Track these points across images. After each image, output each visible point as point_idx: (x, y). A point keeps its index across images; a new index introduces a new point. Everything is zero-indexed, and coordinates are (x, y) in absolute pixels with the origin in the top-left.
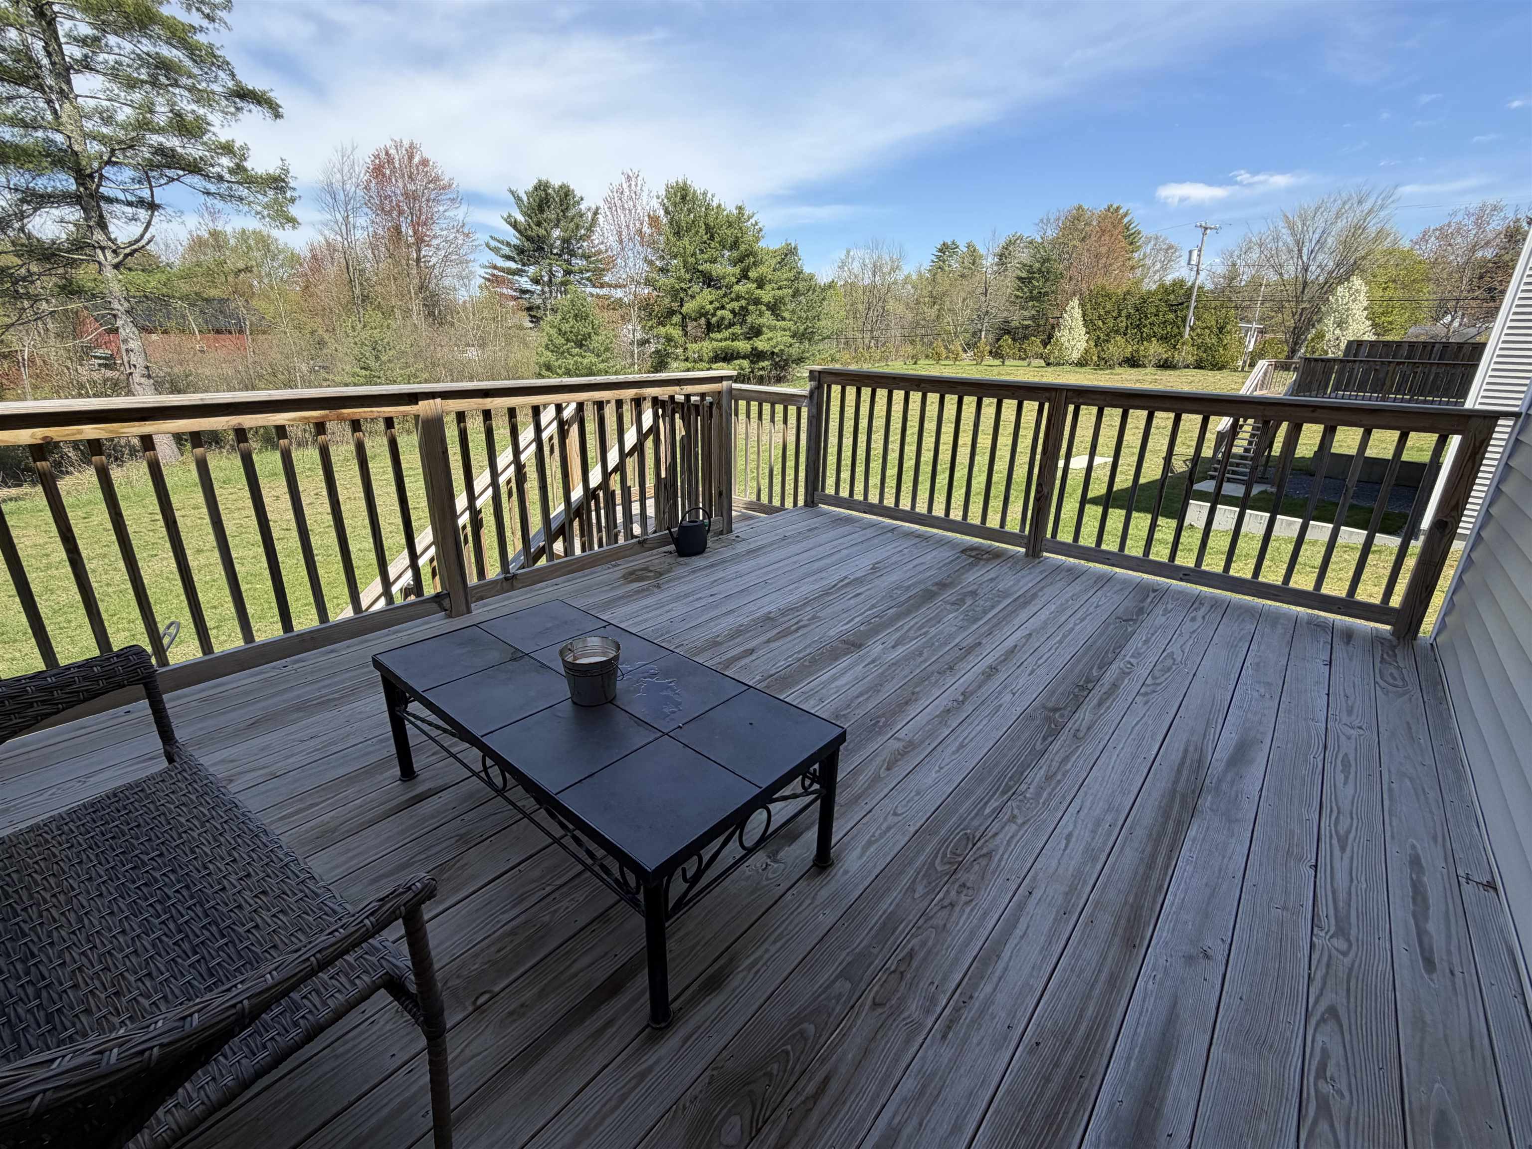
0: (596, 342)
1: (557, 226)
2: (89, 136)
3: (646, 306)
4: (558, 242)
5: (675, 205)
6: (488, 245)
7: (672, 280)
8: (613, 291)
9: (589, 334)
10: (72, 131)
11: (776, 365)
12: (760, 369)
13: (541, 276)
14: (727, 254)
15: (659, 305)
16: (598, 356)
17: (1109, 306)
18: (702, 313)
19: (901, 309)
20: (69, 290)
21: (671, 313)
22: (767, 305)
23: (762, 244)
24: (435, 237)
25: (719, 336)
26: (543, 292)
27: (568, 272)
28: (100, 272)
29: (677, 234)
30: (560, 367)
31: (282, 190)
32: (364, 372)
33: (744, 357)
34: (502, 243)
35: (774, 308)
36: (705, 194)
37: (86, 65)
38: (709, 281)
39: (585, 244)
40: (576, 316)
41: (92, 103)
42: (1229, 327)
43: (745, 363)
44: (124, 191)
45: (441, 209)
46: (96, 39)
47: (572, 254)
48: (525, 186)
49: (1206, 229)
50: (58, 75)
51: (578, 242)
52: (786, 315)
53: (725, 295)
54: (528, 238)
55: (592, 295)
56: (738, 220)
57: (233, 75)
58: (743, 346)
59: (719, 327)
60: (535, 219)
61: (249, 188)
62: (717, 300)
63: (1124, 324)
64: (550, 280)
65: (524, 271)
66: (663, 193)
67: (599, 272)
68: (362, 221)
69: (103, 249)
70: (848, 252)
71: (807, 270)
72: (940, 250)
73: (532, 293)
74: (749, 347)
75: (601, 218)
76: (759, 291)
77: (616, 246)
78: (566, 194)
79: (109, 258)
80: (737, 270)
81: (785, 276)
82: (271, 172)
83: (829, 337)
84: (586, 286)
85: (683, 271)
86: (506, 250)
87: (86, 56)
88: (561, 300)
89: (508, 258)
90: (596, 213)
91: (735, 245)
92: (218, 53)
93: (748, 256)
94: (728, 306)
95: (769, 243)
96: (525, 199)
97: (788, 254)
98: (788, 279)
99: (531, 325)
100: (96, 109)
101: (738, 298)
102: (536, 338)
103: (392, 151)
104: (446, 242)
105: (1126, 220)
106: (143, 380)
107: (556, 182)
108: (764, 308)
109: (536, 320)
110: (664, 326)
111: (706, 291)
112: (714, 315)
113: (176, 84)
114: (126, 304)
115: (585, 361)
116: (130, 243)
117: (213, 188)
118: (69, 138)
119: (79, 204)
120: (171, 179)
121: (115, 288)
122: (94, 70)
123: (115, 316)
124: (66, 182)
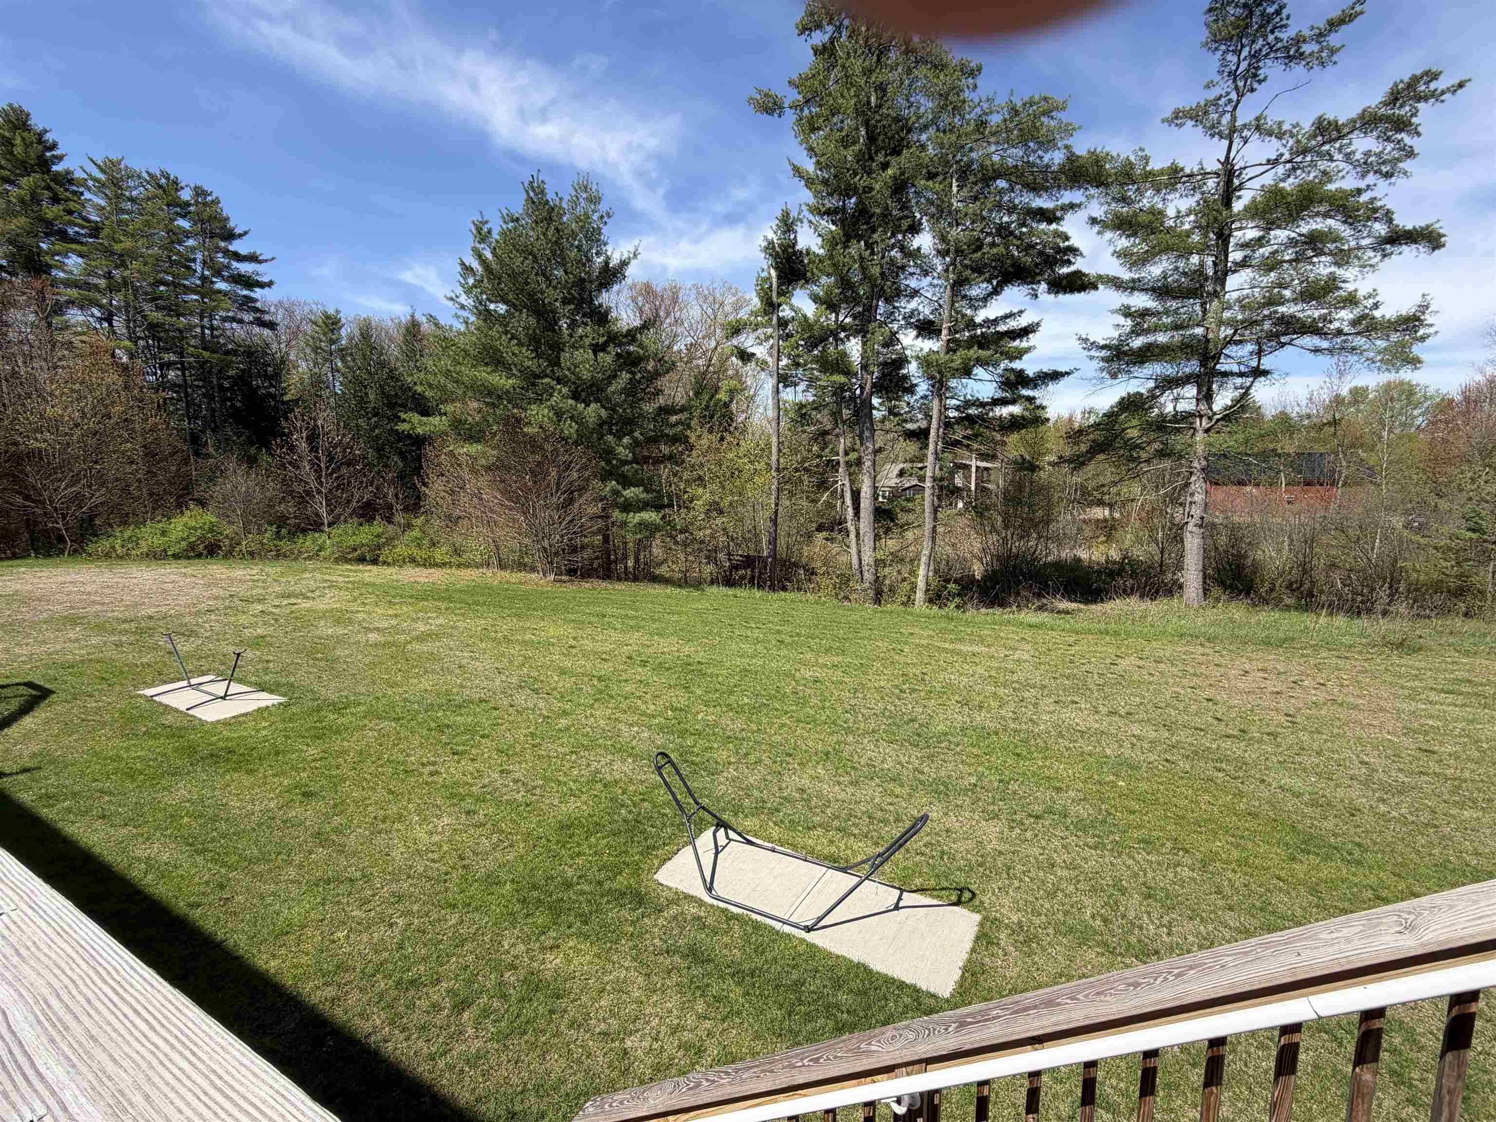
2: (1224, 323)
10: (1211, 323)
20: (1164, 454)
28: (1193, 436)
31: (1415, 330)
32: (1470, 535)
37: (1243, 264)
41: (1235, 295)
44: (1239, 364)
46: (1260, 239)
50: (1217, 281)
57: (1390, 221)
61: (1368, 337)
69: (1201, 417)
79: (1204, 423)
82: (1404, 313)
87: (1246, 257)
92: (1379, 204)
100: (1238, 299)
106: (1195, 529)
114: (1204, 463)
116: (1226, 409)
117: (1325, 344)
118: (1207, 329)
119: (1197, 382)
120: (1283, 345)
121: (1200, 449)
122: (1249, 266)
123: (1191, 473)
124: (1192, 366)
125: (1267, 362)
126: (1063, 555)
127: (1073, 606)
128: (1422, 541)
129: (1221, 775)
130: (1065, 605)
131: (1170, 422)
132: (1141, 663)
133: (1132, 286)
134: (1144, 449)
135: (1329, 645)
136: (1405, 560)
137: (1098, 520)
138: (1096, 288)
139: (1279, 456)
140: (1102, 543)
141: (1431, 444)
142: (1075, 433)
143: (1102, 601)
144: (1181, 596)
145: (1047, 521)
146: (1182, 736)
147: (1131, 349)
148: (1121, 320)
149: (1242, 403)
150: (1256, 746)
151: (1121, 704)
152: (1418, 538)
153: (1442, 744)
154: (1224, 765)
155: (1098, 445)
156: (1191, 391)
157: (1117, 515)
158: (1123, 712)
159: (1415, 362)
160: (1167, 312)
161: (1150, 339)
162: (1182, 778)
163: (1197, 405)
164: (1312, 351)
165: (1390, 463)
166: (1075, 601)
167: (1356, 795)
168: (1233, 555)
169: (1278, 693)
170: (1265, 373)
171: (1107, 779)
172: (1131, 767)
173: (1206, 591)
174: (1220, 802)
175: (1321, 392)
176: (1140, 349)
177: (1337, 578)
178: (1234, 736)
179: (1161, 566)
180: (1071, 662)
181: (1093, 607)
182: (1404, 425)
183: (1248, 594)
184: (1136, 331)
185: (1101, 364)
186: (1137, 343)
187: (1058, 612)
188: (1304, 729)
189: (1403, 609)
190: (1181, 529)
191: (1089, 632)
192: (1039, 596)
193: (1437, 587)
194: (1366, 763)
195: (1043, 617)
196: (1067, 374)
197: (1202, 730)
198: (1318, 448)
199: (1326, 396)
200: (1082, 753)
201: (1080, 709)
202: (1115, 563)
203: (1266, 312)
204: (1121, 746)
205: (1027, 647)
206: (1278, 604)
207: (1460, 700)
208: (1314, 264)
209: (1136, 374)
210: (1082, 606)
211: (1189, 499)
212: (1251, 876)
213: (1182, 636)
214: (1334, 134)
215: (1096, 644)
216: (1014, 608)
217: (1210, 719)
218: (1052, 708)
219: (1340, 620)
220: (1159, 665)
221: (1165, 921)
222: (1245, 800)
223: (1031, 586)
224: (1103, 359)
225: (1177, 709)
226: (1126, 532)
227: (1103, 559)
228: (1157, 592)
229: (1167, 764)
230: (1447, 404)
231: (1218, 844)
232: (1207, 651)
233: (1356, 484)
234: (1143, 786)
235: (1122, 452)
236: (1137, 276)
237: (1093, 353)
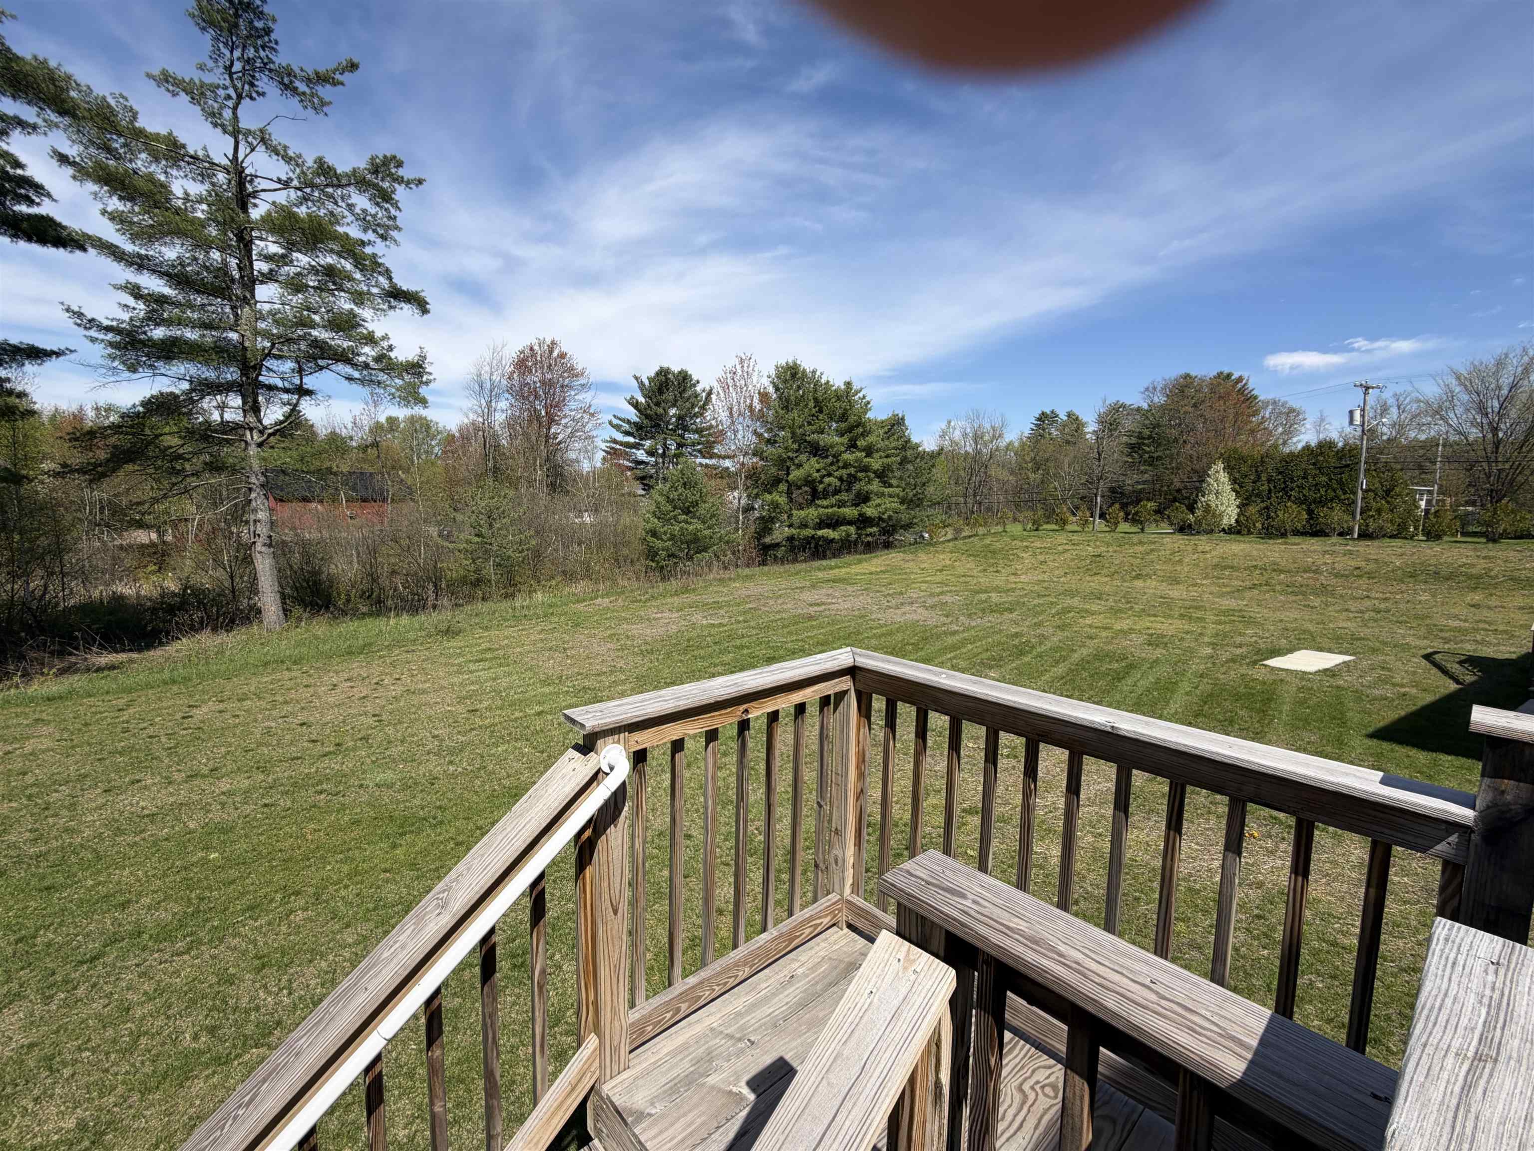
0: (702, 510)
1: (674, 405)
2: (259, 333)
3: (753, 475)
4: (674, 420)
5: (785, 381)
6: (610, 423)
7: (780, 450)
8: (721, 461)
9: (697, 501)
10: (245, 331)
11: (884, 532)
12: (867, 535)
13: (657, 449)
14: (834, 425)
15: (766, 474)
16: (704, 522)
17: (1244, 469)
18: (809, 482)
19: (1004, 475)
20: (215, 467)
21: (777, 481)
22: (875, 472)
23: (870, 415)
24: (565, 416)
25: (825, 503)
26: (657, 463)
27: (680, 445)
28: (246, 449)
29: (786, 408)
30: (665, 533)
31: (420, 375)
32: (476, 539)
33: (850, 523)
34: (623, 420)
35: (882, 475)
36: (814, 372)
37: (269, 277)
38: (816, 450)
39: (698, 420)
40: (685, 484)
41: (266, 307)
42: (1397, 490)
43: (852, 529)
44: (282, 379)
45: (573, 393)
46: (283, 256)
47: (686, 429)
48: (648, 372)
49: (1367, 388)
50: (244, 286)
51: (691, 418)
52: (894, 482)
53: (832, 464)
54: (647, 417)
55: (701, 465)
56: (848, 391)
57: (390, 278)
58: (849, 512)
59: (825, 495)
60: (655, 400)
61: (388, 374)
62: (824, 468)
63: (1265, 487)
64: (664, 452)
65: (642, 445)
66: (773, 373)
67: (710, 445)
68: (503, 404)
69: (251, 430)
70: (949, 422)
71: (915, 439)
72: (1039, 419)
73: (647, 463)
74: (856, 513)
75: (714, 397)
76: (868, 459)
77: (726, 421)
78: (684, 378)
79: (255, 437)
80: (845, 440)
81: (893, 445)
82: (410, 359)
83: (939, 503)
84: (696, 457)
85: (790, 441)
86: (626, 427)
87: (271, 270)
88: (672, 470)
89: (627, 433)
90: (710, 393)
91: (843, 417)
92: (380, 261)
93: (857, 426)
94: (836, 474)
95: (878, 413)
96: (647, 383)
97: (896, 424)
98: (895, 448)
99: (643, 492)
100: (270, 312)
101: (846, 466)
102: (646, 505)
103: (536, 348)
104: (573, 420)
105: (1239, 386)
106: (263, 549)
107: (676, 369)
108: (872, 475)
109: (647, 488)
110: (770, 493)
111: (813, 460)
112: (821, 482)
113: (341, 289)
114: (262, 479)
115: (691, 528)
116: (276, 424)
117: (356, 375)
118: (243, 336)
119: (240, 391)
120: (321, 368)
121: (256, 464)
122: (277, 281)
123: (250, 489)
124: (231, 374)
125: (310, 382)
126: (96, 594)
127: (122, 657)
128: (451, 546)
129: (322, 796)
130: (105, 659)
131: (216, 431)
132: (221, 706)
133: (140, 263)
134: (188, 460)
135: (398, 643)
136: (442, 561)
137: (143, 545)
138: (83, 249)
139: (335, 474)
140: (153, 573)
141: (446, 468)
142: (84, 435)
143: (161, 644)
144: (261, 622)
145: (59, 550)
146: (281, 773)
147: (150, 339)
148: (131, 301)
149: (293, 420)
150: (352, 754)
151: (203, 763)
152: (446, 544)
153: (481, 702)
154: (325, 786)
155: (124, 452)
156: (235, 401)
157: (169, 538)
158: (205, 770)
159: (423, 402)
160: (191, 307)
161: (176, 332)
162: (284, 817)
163: (245, 417)
164: (347, 378)
165: (422, 483)
166: (123, 651)
167: (434, 766)
168: (308, 572)
169: (364, 697)
170: (309, 393)
171: (195, 859)
172: (224, 831)
173: (286, 612)
174: (326, 824)
175: (363, 417)
176: (163, 341)
177: (398, 581)
178: (330, 753)
179: (233, 592)
180: (126, 730)
181: (152, 653)
182: (427, 452)
183: (327, 608)
184: (153, 318)
185: (110, 350)
186: (159, 333)
187: (97, 671)
188: (389, 724)
189: (445, 601)
190: (250, 549)
191: (149, 686)
192: (61, 654)
193: (464, 581)
194: (437, 736)
195: (76, 681)
196: (58, 354)
197: (298, 758)
198: (367, 468)
199: (366, 423)
200: (155, 843)
201: (146, 787)
202: (174, 594)
203: (300, 332)
204: (208, 811)
205: (45, 730)
206: (356, 614)
207: (487, 664)
208: (334, 295)
209: (163, 371)
210: (135, 655)
211: (252, 517)
212: (362, 882)
213: (266, 664)
214: (335, 182)
215: (160, 699)
216: (16, 679)
217: (305, 744)
218: (100, 801)
219: (405, 619)
220: (245, 703)
221: (284, 983)
222: (348, 812)
223: (45, 644)
224: (111, 344)
225: (270, 745)
226: (184, 557)
227: (155, 594)
228: (232, 621)
229: (265, 810)
230: (450, 439)
231: (329, 867)
232: (294, 674)
233: (401, 501)
234: (242, 845)
235: (159, 463)
236: (143, 252)
237: (93, 333)
